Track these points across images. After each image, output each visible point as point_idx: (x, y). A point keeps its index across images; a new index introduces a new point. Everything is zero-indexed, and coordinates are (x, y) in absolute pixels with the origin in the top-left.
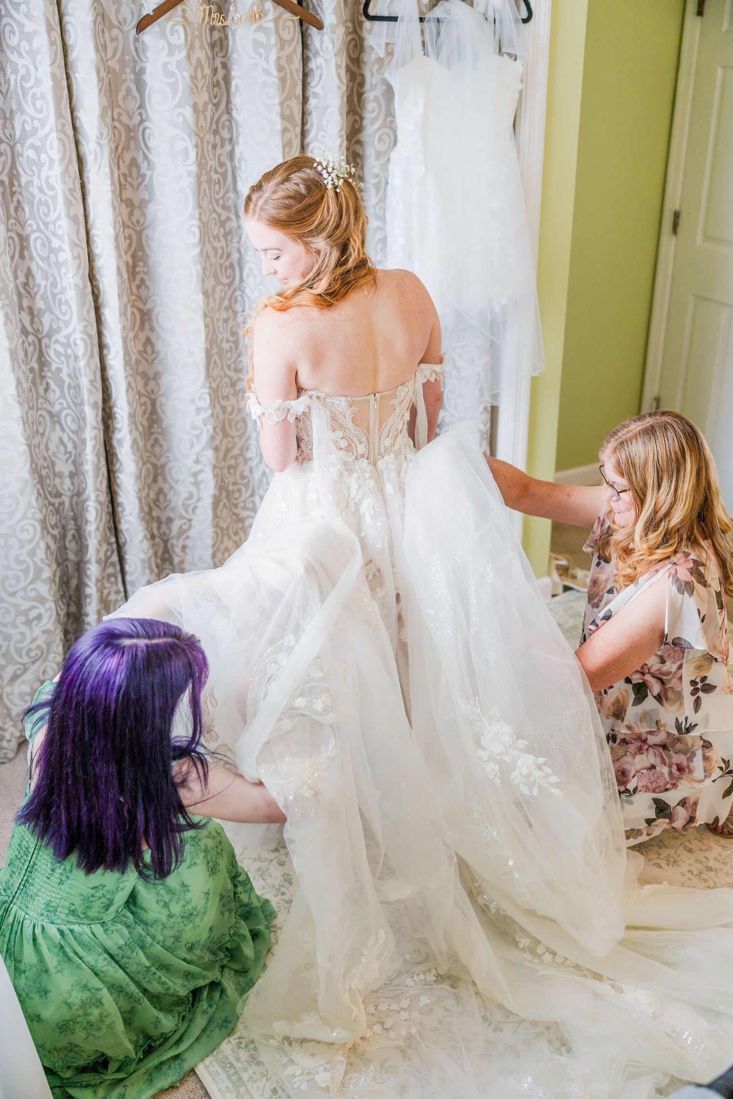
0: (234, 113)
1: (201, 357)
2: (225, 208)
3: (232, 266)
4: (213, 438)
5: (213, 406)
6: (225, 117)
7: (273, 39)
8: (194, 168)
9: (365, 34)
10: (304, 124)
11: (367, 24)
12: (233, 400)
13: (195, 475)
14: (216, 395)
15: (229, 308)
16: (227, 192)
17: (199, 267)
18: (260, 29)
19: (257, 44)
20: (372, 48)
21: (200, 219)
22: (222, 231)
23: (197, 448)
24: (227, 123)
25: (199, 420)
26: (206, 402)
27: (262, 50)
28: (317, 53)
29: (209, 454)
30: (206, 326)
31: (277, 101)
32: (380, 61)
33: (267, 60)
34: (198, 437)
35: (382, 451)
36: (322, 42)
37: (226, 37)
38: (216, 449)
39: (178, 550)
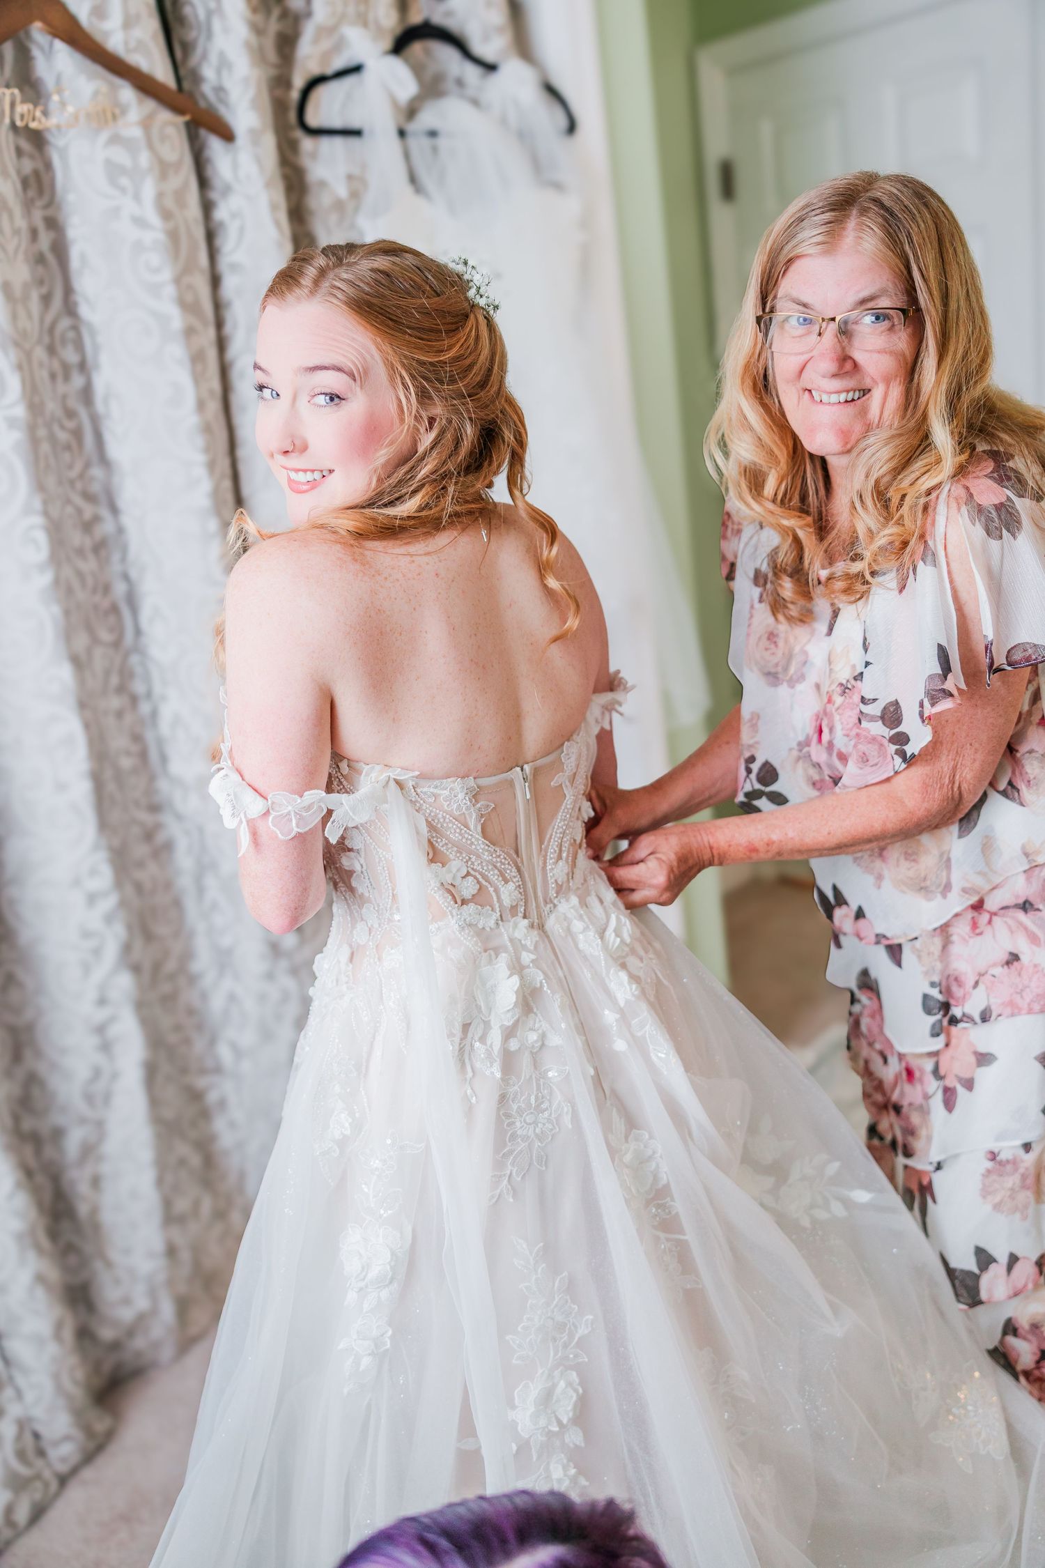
0: (84, 311)
1: (82, 790)
2: (89, 497)
3: (114, 609)
4: (127, 948)
5: (119, 884)
6: (65, 323)
7: (144, 159)
8: (20, 411)
9: (306, 161)
10: (219, 324)
11: (307, 143)
12: (152, 868)
13: (101, 1029)
14: (121, 861)
15: (121, 689)
16: (87, 465)
17: (56, 610)
18: (115, 140)
19: (113, 171)
20: (323, 184)
21: (46, 513)
22: (88, 543)
23: (99, 973)
24: (71, 334)
25: (94, 918)
26: (104, 878)
27: (124, 181)
28: (227, 190)
29: (125, 982)
30: (87, 726)
31: (167, 275)
32: (339, 205)
33: (137, 197)
34: (97, 952)
35: (552, 893)
36: (235, 166)
37: (48, 166)
38: (136, 969)
39: (83, 1188)
